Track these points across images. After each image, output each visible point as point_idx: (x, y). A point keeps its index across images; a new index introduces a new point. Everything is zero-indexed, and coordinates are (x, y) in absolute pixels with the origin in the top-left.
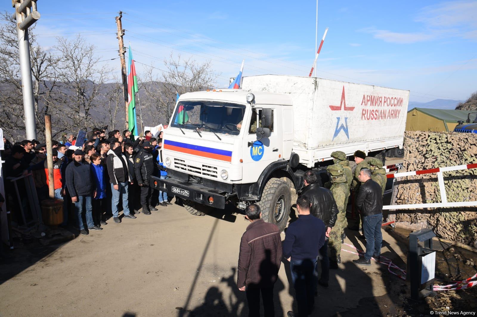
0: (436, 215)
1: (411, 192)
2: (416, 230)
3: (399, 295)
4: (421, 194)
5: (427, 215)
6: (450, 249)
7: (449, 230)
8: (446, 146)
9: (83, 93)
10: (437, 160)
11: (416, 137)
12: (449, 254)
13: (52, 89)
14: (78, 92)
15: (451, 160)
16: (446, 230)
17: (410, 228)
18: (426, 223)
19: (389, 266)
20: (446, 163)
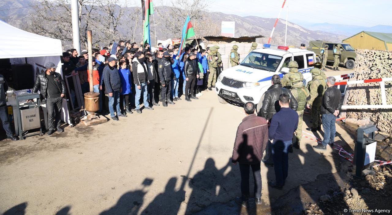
0: (377, 113)
1: (359, 96)
2: (361, 125)
3: (347, 173)
4: (367, 97)
5: (370, 113)
6: (387, 140)
7: (387, 125)
8: (388, 61)
9: (112, 15)
10: (380, 72)
11: (365, 54)
12: (385, 143)
13: (90, 11)
14: (109, 13)
15: (391, 72)
16: (384, 126)
17: (357, 123)
18: (369, 120)
19: (340, 151)
20: (387, 75)
